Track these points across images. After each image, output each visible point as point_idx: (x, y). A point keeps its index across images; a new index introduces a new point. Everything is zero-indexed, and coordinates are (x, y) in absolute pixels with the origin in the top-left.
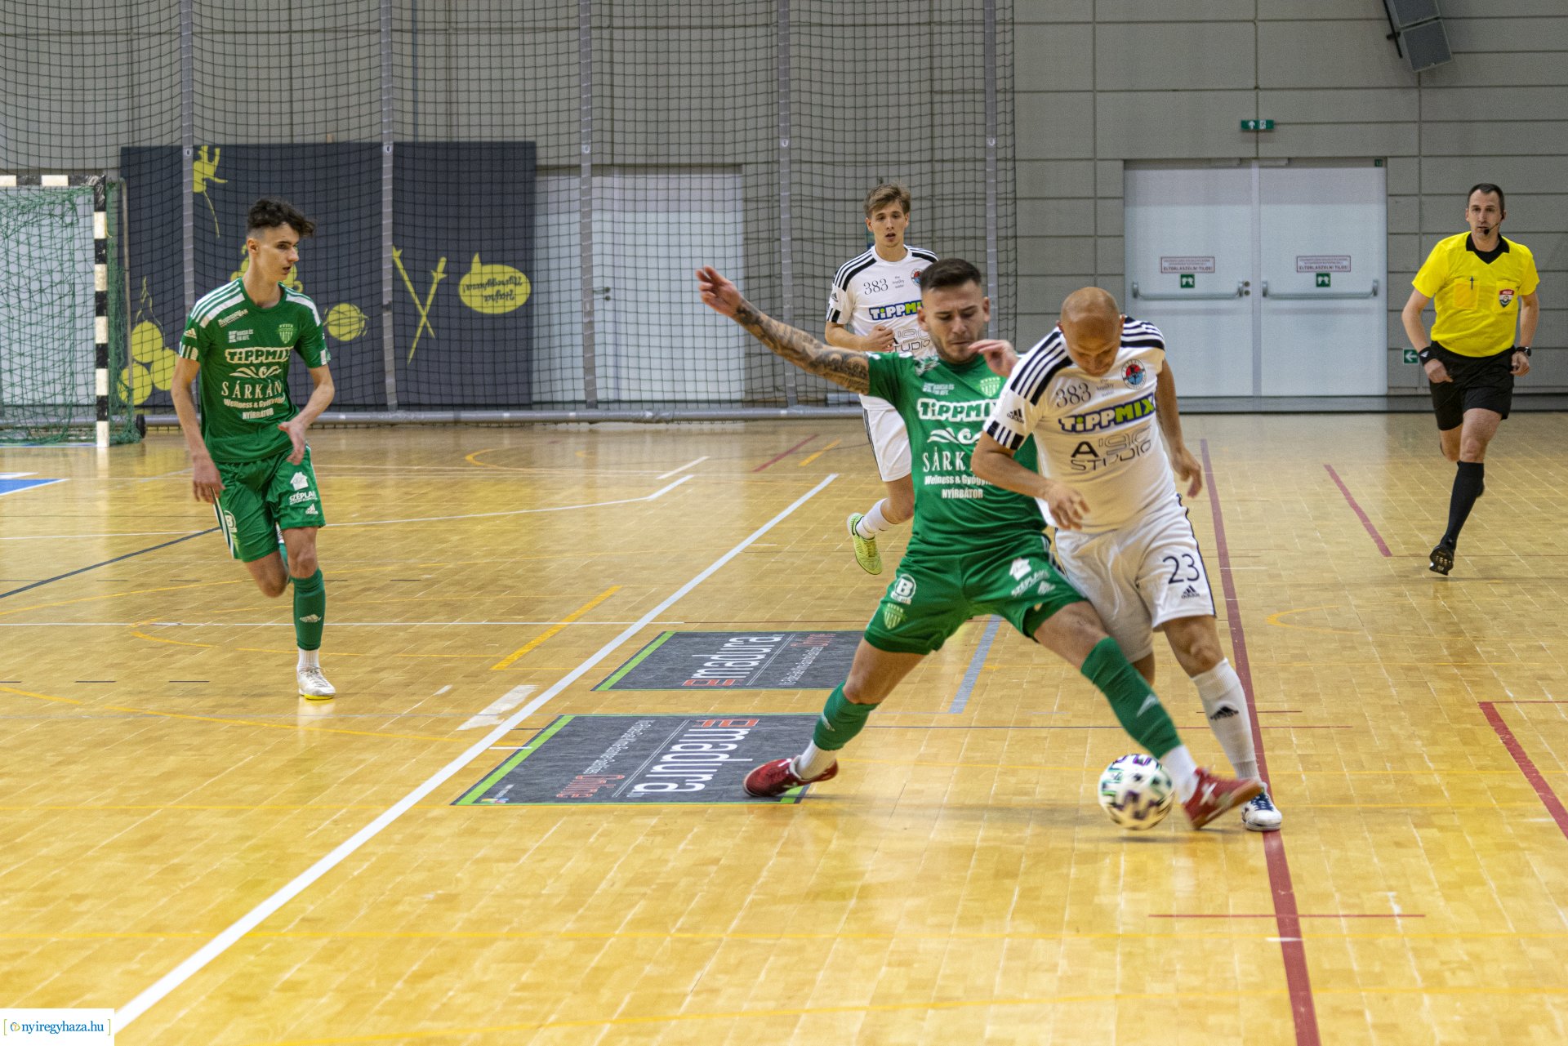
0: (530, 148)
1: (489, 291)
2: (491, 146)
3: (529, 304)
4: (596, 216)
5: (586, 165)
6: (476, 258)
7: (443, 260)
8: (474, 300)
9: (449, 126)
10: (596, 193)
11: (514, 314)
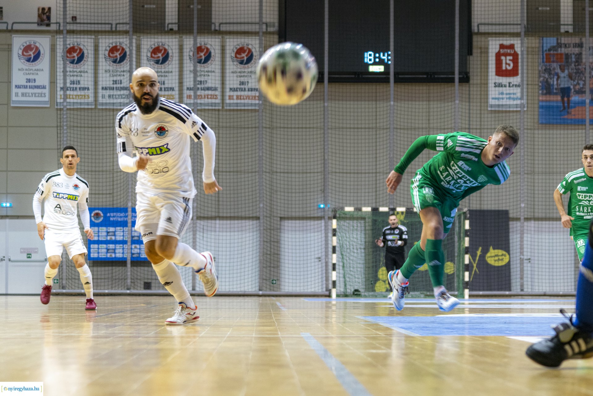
0: (506, 212)
1: (496, 258)
2: (495, 211)
3: (509, 262)
4: (525, 235)
5: (522, 218)
6: (491, 248)
7: (480, 248)
8: (491, 261)
9: (480, 204)
10: (525, 228)
11: (505, 265)
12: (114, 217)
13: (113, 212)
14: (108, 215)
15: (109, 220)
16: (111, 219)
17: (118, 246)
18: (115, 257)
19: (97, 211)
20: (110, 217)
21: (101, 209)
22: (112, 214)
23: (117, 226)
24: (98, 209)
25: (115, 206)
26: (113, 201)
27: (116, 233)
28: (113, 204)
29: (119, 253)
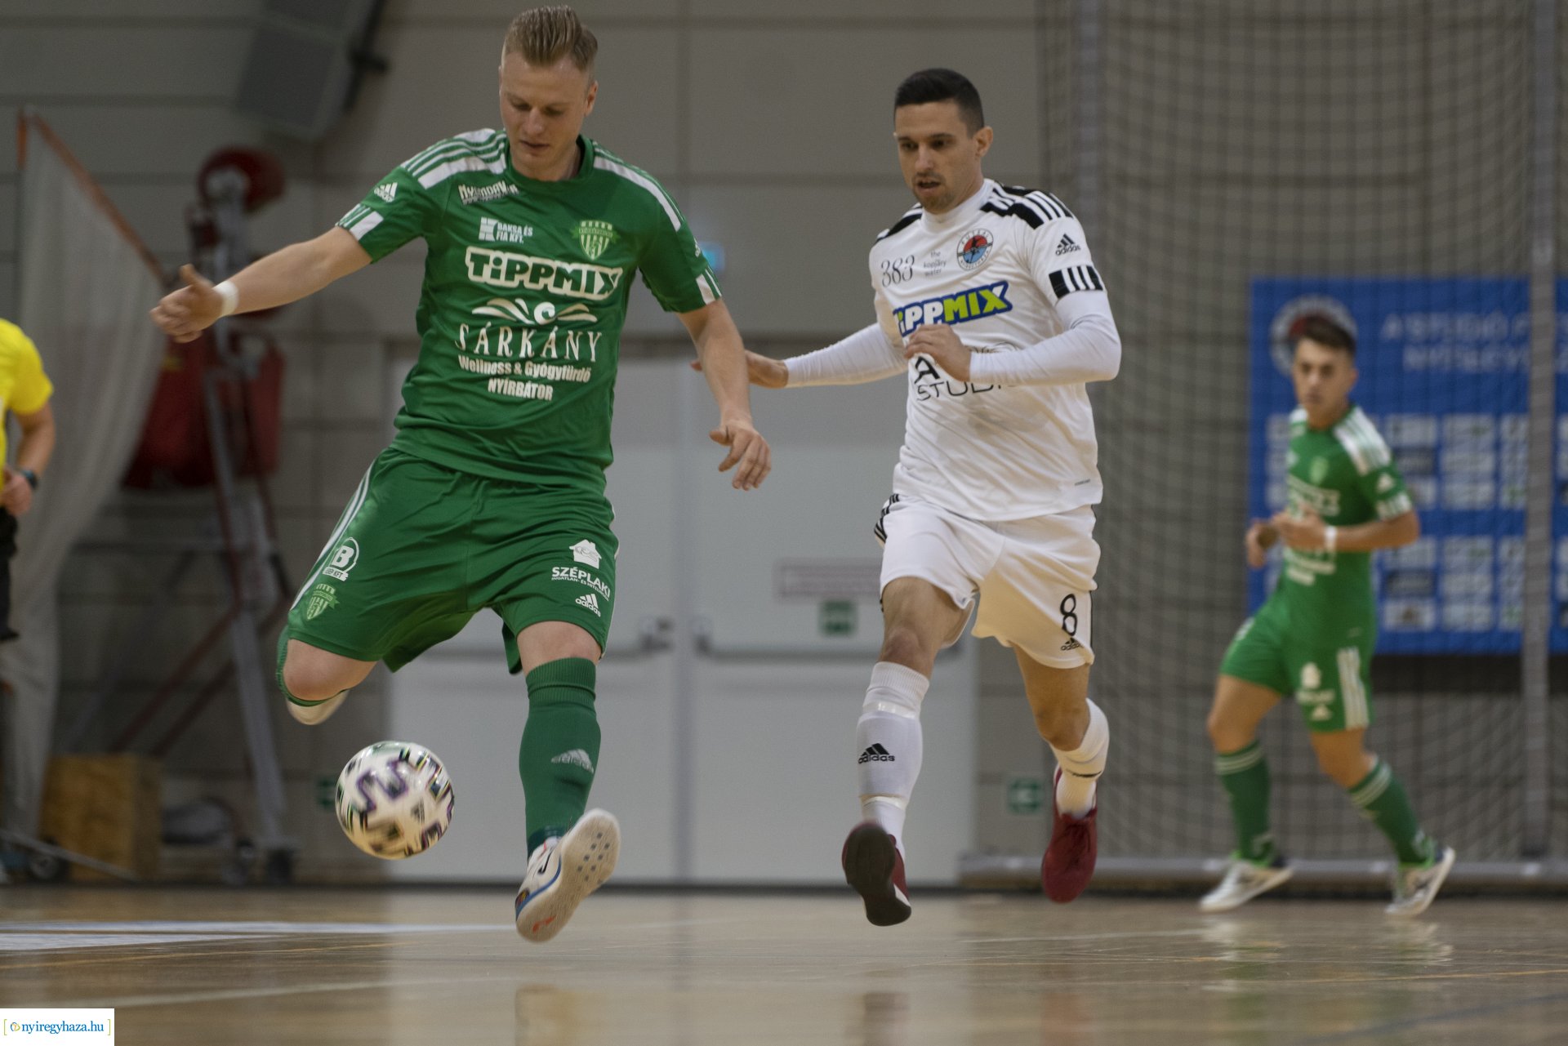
12: (1429, 342)
13: (1427, 309)
14: (1392, 328)
15: (1399, 367)
16: (1413, 358)
17: (1460, 551)
18: (1440, 631)
19: (1308, 305)
20: (1402, 343)
21: (1345, 293)
22: (1416, 326)
23: (1453, 410)
24: (1323, 289)
25: (1439, 268)
26: (1425, 229)
27: (1449, 459)
28: (1425, 256)
29: (1468, 597)
